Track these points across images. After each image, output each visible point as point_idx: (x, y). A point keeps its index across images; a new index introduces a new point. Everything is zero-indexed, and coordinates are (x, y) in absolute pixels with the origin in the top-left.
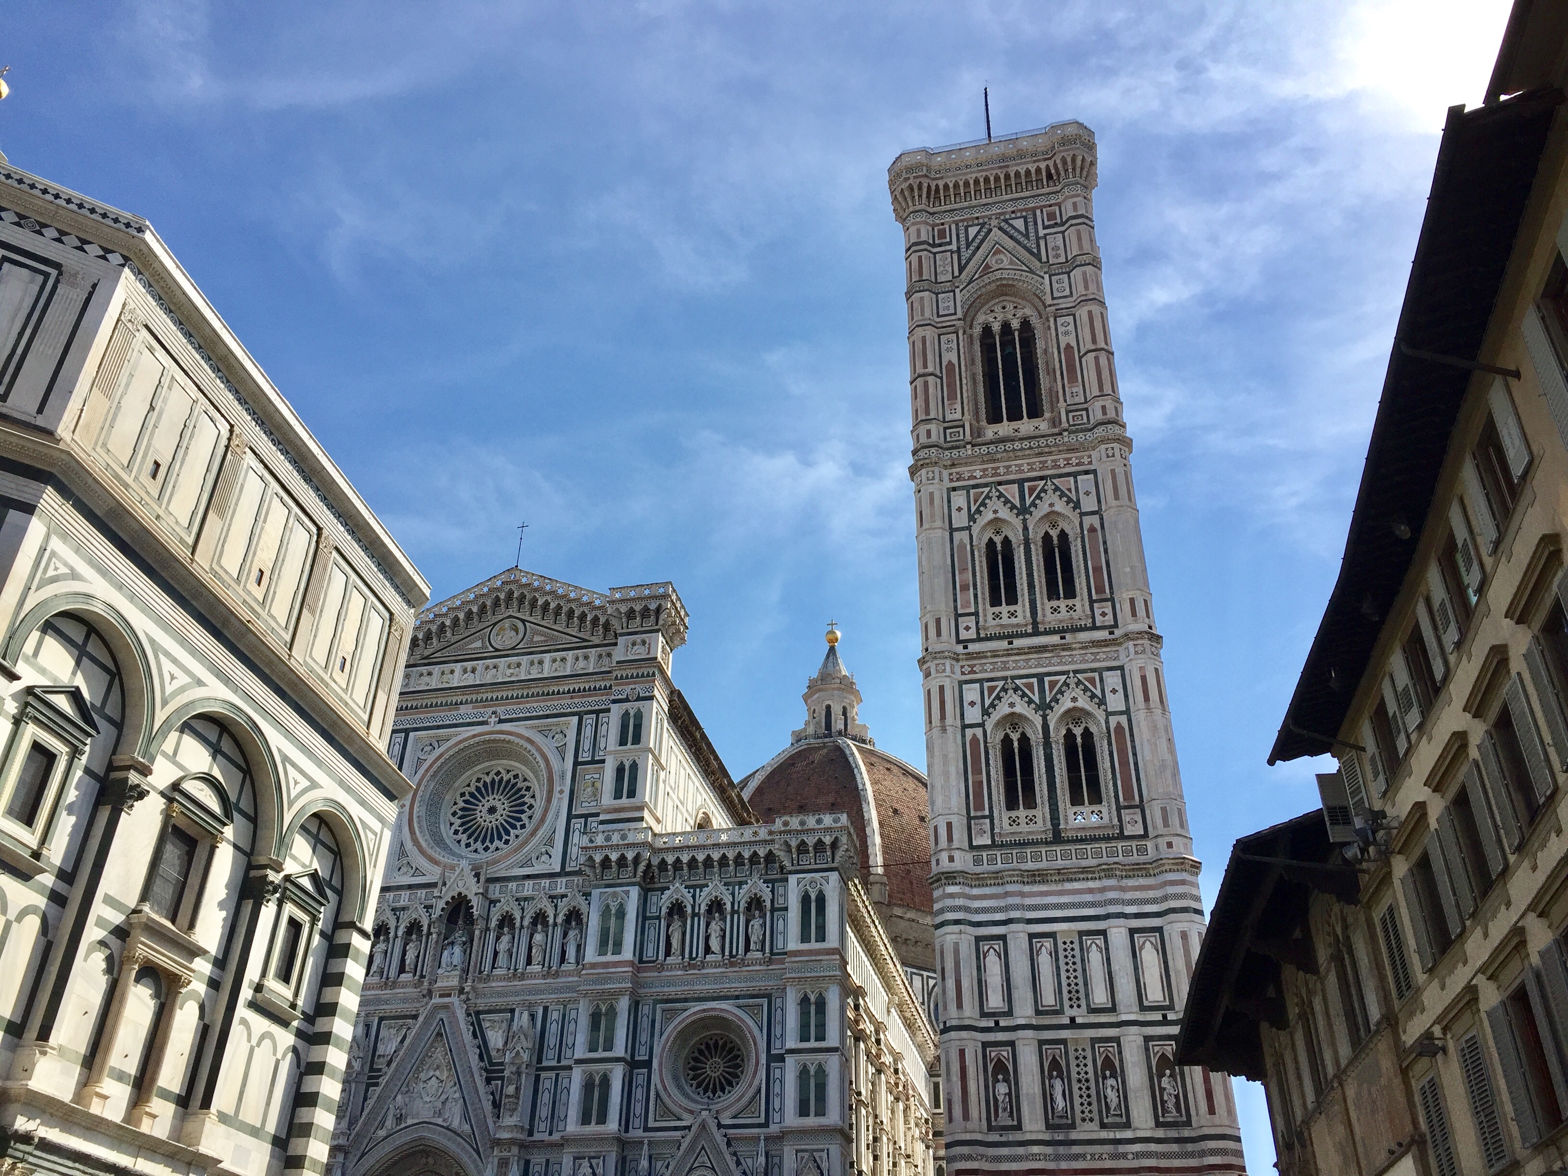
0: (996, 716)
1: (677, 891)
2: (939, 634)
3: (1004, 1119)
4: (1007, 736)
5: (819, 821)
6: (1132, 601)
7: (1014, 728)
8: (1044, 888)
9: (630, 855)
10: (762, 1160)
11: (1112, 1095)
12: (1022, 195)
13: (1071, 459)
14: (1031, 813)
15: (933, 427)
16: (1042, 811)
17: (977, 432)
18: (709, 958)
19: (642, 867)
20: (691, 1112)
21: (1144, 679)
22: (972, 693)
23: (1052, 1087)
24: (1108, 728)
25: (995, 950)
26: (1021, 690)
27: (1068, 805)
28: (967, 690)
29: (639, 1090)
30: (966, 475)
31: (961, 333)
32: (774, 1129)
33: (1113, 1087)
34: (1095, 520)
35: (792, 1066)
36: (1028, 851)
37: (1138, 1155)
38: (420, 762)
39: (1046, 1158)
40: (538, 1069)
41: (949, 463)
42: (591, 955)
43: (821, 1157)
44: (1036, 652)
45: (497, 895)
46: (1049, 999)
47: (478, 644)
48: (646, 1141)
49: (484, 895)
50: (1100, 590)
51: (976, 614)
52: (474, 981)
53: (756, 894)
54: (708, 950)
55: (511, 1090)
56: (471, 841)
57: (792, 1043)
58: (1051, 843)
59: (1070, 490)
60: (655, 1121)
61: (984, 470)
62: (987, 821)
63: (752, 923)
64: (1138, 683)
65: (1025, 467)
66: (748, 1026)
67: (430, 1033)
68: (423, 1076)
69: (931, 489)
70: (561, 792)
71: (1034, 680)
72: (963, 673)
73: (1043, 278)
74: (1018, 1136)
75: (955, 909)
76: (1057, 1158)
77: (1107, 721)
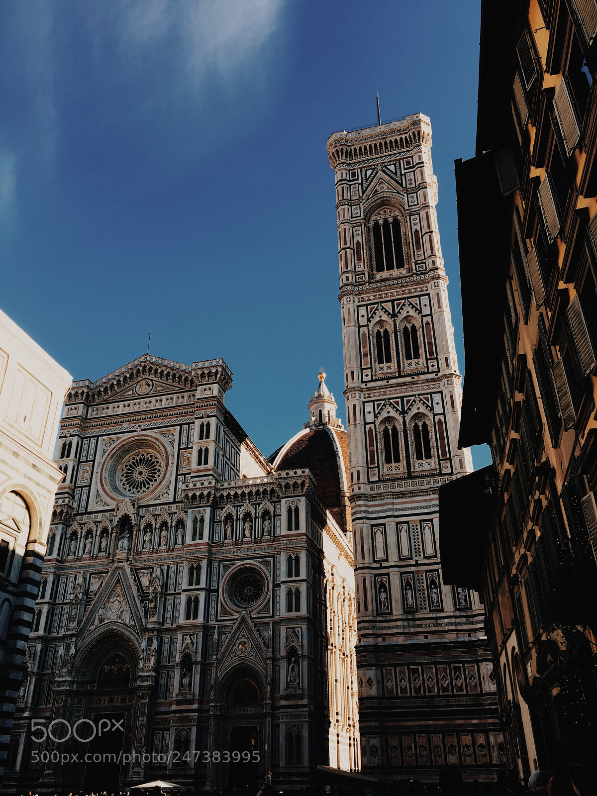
0: (381, 418)
1: (229, 508)
2: (353, 379)
3: (384, 610)
4: (386, 428)
5: (295, 473)
6: (447, 358)
7: (390, 424)
8: (403, 500)
9: (205, 493)
10: (271, 633)
11: (435, 596)
12: (394, 152)
13: (417, 288)
14: (397, 464)
15: (349, 275)
16: (403, 463)
18: (245, 540)
19: (211, 498)
20: (238, 612)
21: (452, 397)
22: (369, 407)
23: (407, 594)
24: (434, 422)
25: (380, 531)
26: (393, 405)
27: (416, 460)
28: (366, 406)
29: (213, 603)
30: (366, 299)
31: (363, 226)
32: (276, 618)
33: (435, 593)
34: (429, 319)
35: (283, 589)
36: (396, 483)
37: (447, 624)
38: (105, 451)
39: (404, 627)
40: (166, 595)
41: (358, 293)
42: (188, 540)
43: (298, 631)
44: (401, 386)
45: (144, 513)
46: (405, 553)
47: (131, 392)
48: (217, 626)
49: (138, 514)
51: (371, 368)
52: (134, 555)
53: (266, 509)
54: (244, 536)
55: (152, 605)
56: (131, 488)
57: (283, 579)
58: (407, 478)
59: (416, 304)
60: (221, 617)
61: (375, 296)
62: (377, 469)
63: (265, 522)
64: (449, 399)
65: (395, 293)
66: (263, 571)
67: (113, 580)
68: (111, 600)
69: (349, 306)
70: (173, 463)
71: (399, 400)
72: (365, 398)
73: (404, 196)
74: (390, 617)
75: (360, 512)
76: (409, 627)
77: (434, 419)
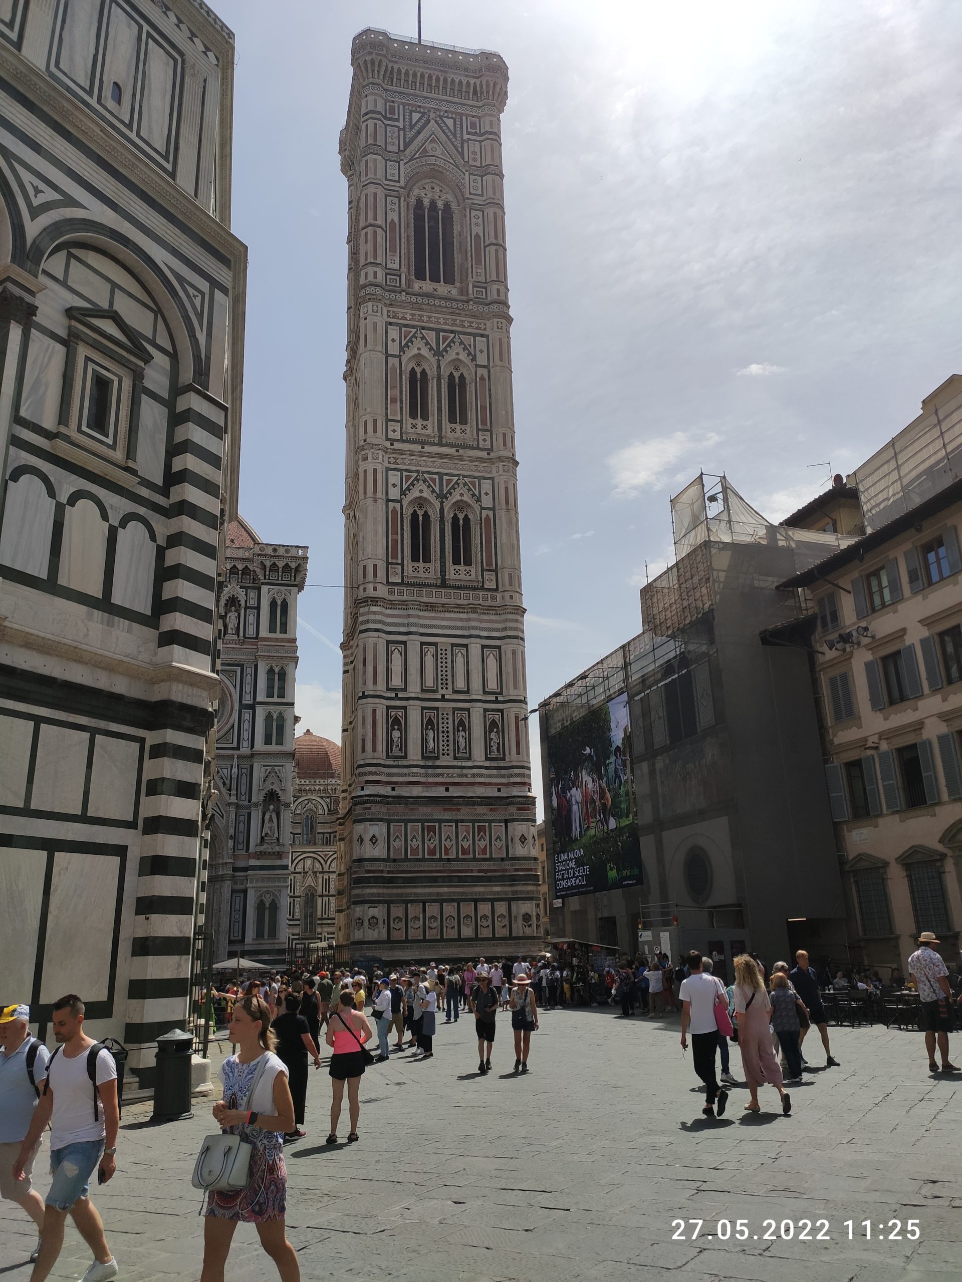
0: (410, 497)
2: (375, 431)
3: (396, 752)
4: (415, 511)
5: (287, 551)
6: (504, 434)
7: (420, 507)
8: (433, 614)
10: (235, 770)
11: (462, 740)
12: (454, 99)
13: (472, 323)
14: (427, 565)
15: (378, 270)
16: (435, 565)
17: (409, 284)
21: (506, 489)
22: (394, 478)
23: (427, 735)
24: (481, 518)
25: (399, 650)
26: (428, 482)
27: (451, 564)
28: (392, 475)
30: (400, 315)
31: (401, 199)
32: (245, 750)
33: (463, 736)
34: (484, 372)
35: (260, 712)
36: (425, 590)
37: (473, 776)
39: (421, 775)
41: (388, 302)
43: (279, 771)
44: (441, 458)
46: (430, 683)
50: (484, 422)
51: (401, 421)
57: (261, 697)
58: (439, 586)
59: (470, 346)
61: (413, 315)
62: (400, 567)
63: (231, 615)
64: (502, 491)
65: (441, 320)
66: (225, 684)
69: (375, 319)
71: (437, 477)
72: (389, 463)
73: (464, 174)
74: (404, 762)
75: (375, 622)
76: (427, 775)
77: (481, 514)
